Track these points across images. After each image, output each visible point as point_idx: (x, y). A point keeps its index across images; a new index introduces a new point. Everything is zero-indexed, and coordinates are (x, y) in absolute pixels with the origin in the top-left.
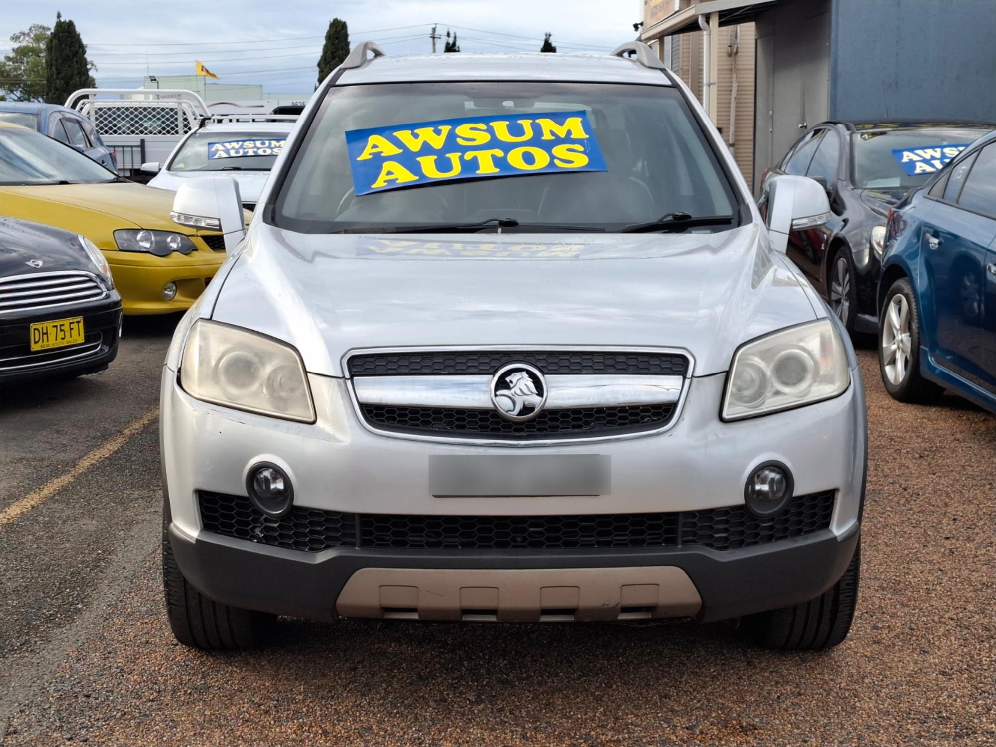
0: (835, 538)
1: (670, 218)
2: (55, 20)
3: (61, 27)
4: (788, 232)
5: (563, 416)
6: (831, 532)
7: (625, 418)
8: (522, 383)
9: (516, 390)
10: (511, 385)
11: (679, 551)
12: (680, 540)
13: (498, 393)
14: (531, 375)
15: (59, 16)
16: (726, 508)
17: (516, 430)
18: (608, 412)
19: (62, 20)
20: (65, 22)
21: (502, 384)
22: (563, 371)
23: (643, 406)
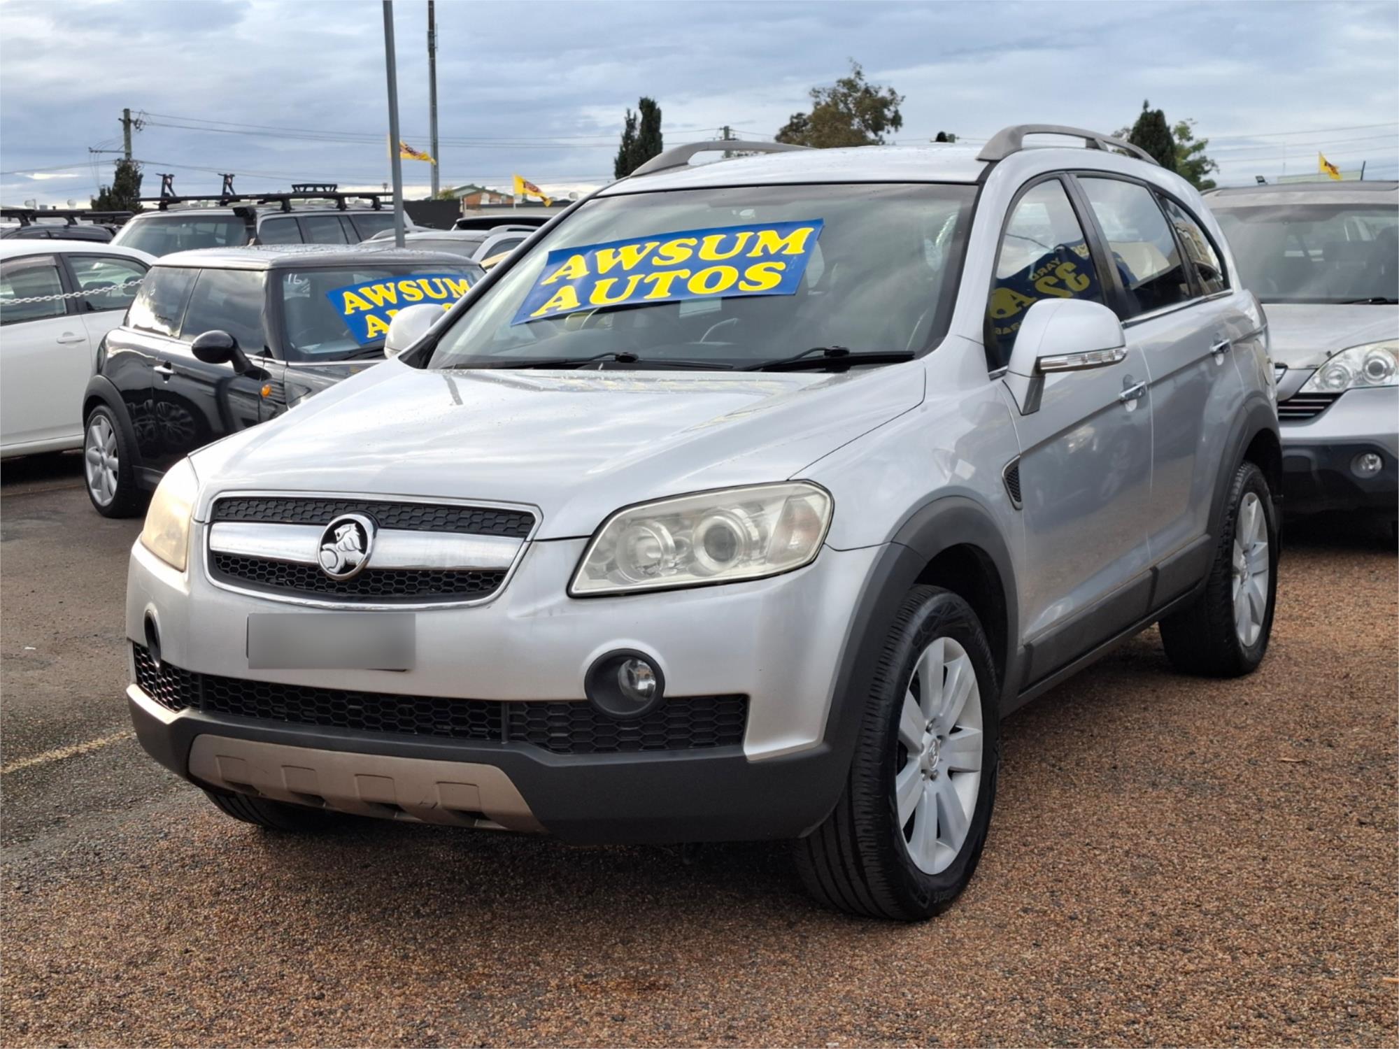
0: (744, 758)
1: (822, 353)
2: (1140, 111)
3: (1146, 119)
4: (1030, 374)
5: (388, 577)
6: (742, 749)
7: (451, 584)
8: (348, 535)
9: (340, 544)
10: (338, 538)
11: (505, 748)
12: (504, 735)
13: (325, 546)
14: (360, 528)
15: (1146, 106)
16: (565, 701)
17: (339, 590)
18: (432, 575)
19: (1149, 110)
20: (1152, 113)
21: (330, 537)
22: (400, 526)
23: (473, 571)
